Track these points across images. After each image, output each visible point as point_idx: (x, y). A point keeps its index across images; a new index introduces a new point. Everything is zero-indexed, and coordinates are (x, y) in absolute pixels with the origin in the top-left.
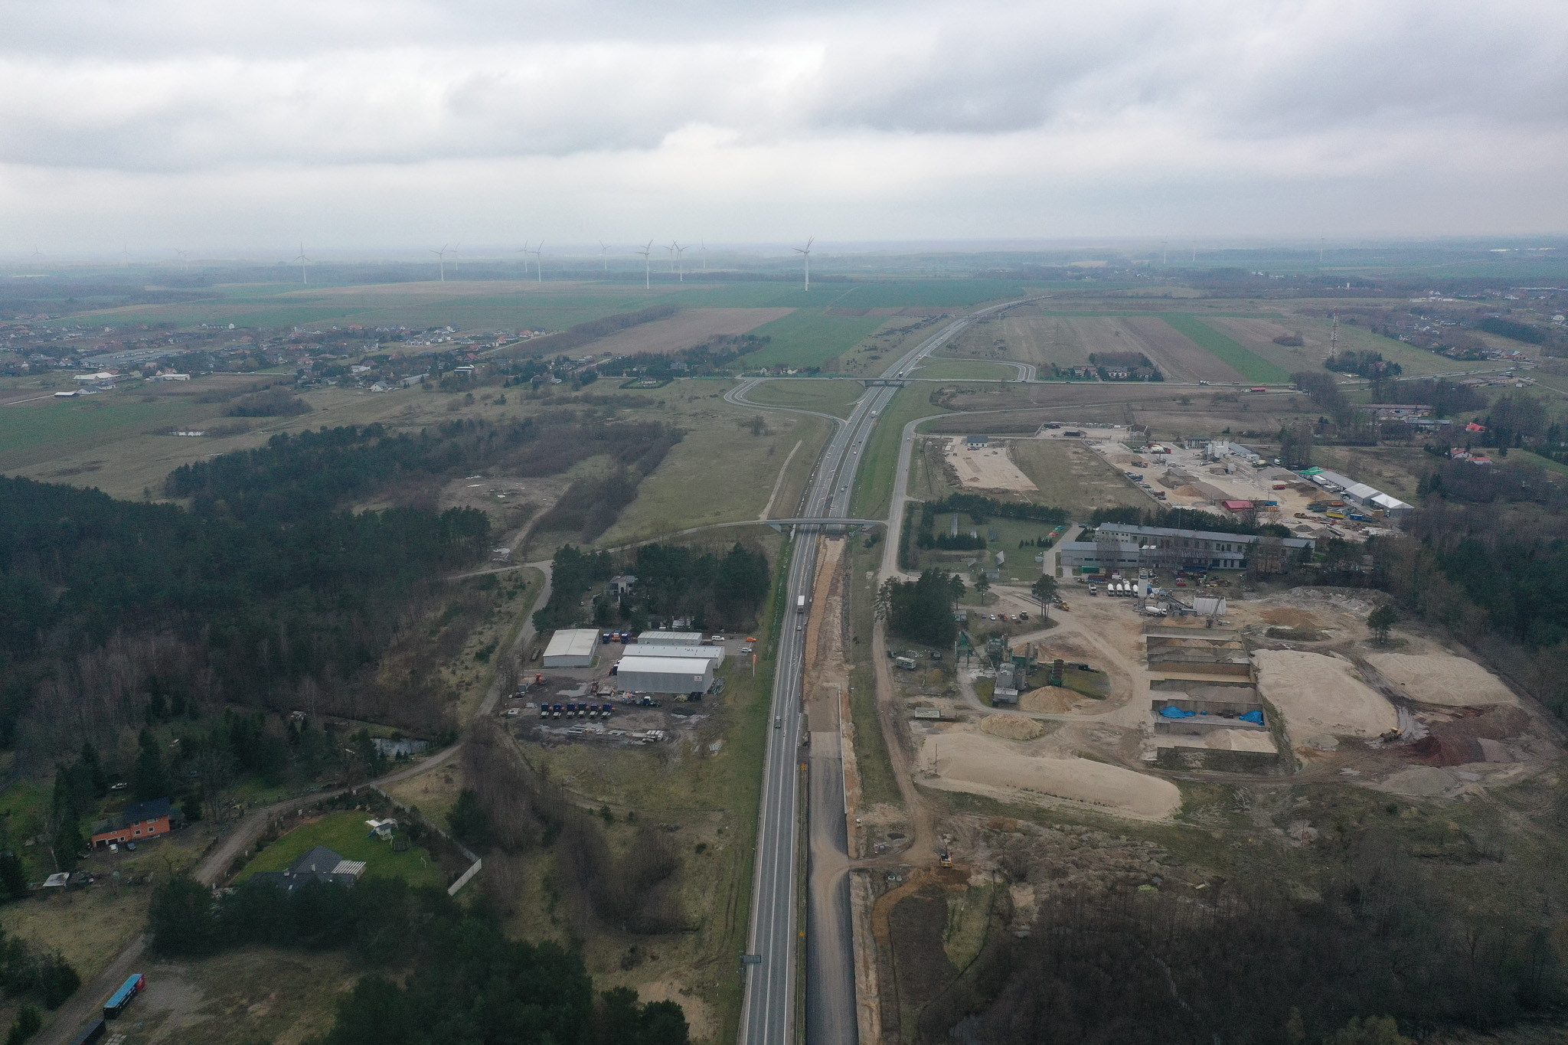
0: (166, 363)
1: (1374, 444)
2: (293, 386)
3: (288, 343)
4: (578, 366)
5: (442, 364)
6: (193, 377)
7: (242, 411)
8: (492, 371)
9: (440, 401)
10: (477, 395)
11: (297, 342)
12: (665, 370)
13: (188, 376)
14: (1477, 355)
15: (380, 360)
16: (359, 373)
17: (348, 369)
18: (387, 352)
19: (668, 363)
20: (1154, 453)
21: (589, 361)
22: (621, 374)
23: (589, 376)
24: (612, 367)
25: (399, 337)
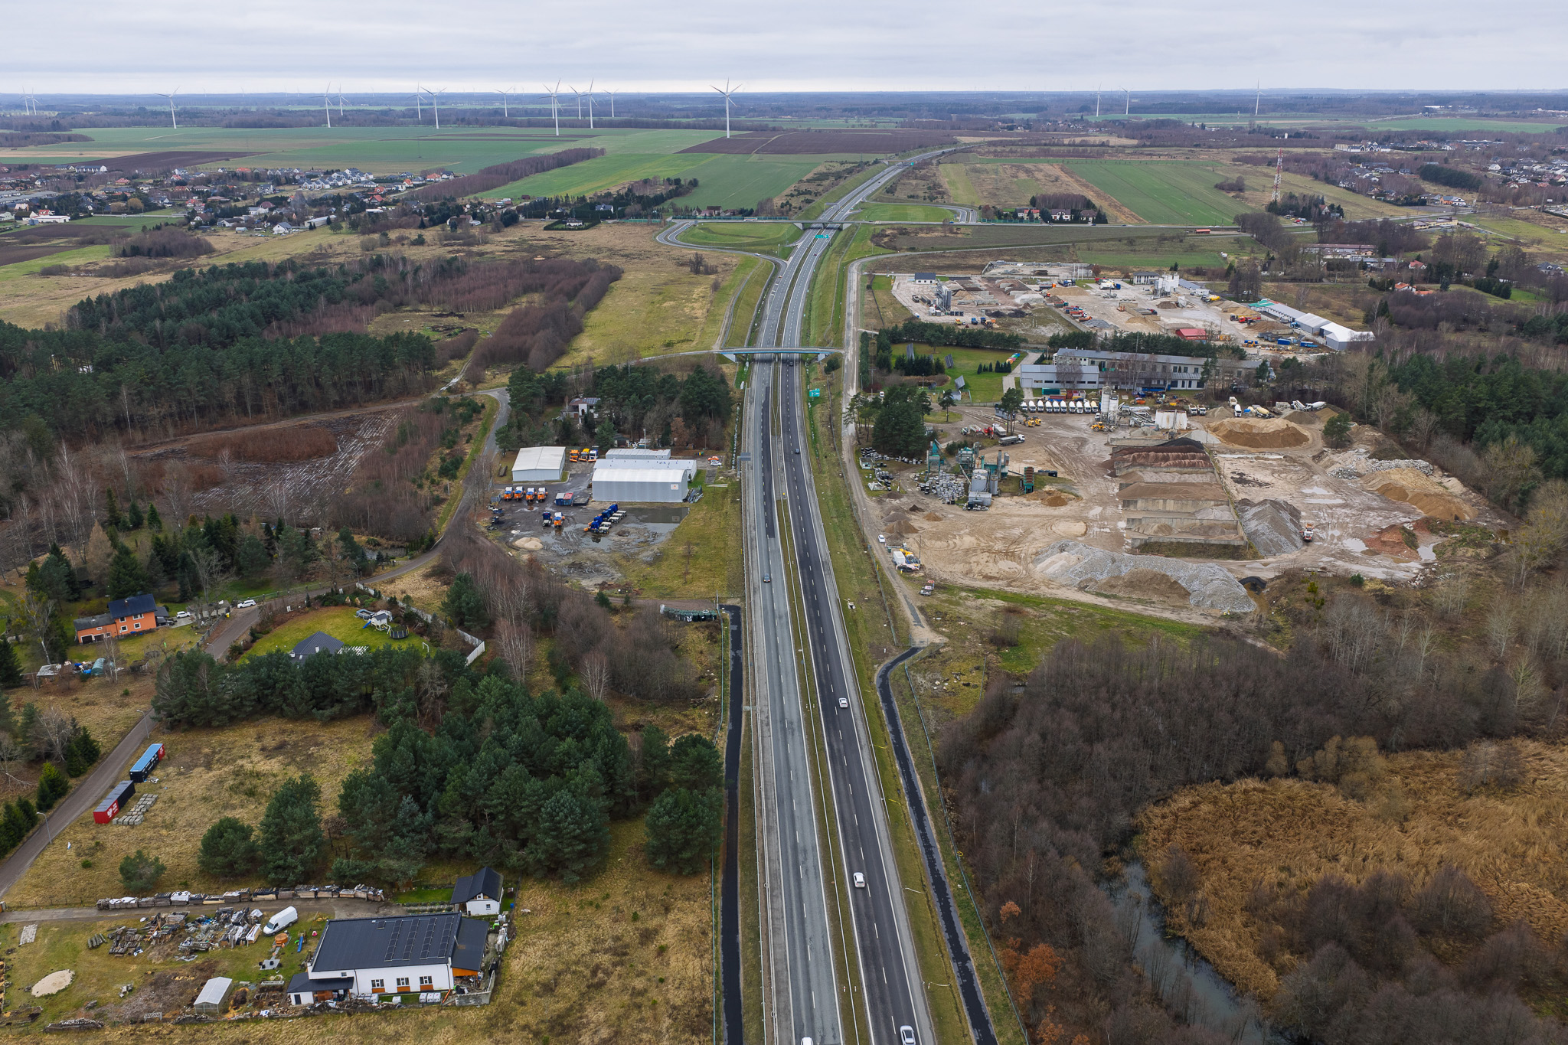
0: (37, 206)
1: (1320, 281)
2: (186, 227)
3: (171, 185)
4: (496, 208)
5: (347, 206)
6: (73, 219)
7: (135, 251)
8: (403, 212)
9: (352, 242)
10: (392, 236)
11: (181, 184)
12: (590, 212)
13: (66, 217)
14: (1416, 200)
15: (278, 201)
16: (258, 215)
17: (245, 210)
18: (284, 195)
19: (592, 205)
20: (1104, 289)
21: (507, 204)
22: (544, 216)
23: (509, 218)
24: (535, 209)
25: (293, 180)
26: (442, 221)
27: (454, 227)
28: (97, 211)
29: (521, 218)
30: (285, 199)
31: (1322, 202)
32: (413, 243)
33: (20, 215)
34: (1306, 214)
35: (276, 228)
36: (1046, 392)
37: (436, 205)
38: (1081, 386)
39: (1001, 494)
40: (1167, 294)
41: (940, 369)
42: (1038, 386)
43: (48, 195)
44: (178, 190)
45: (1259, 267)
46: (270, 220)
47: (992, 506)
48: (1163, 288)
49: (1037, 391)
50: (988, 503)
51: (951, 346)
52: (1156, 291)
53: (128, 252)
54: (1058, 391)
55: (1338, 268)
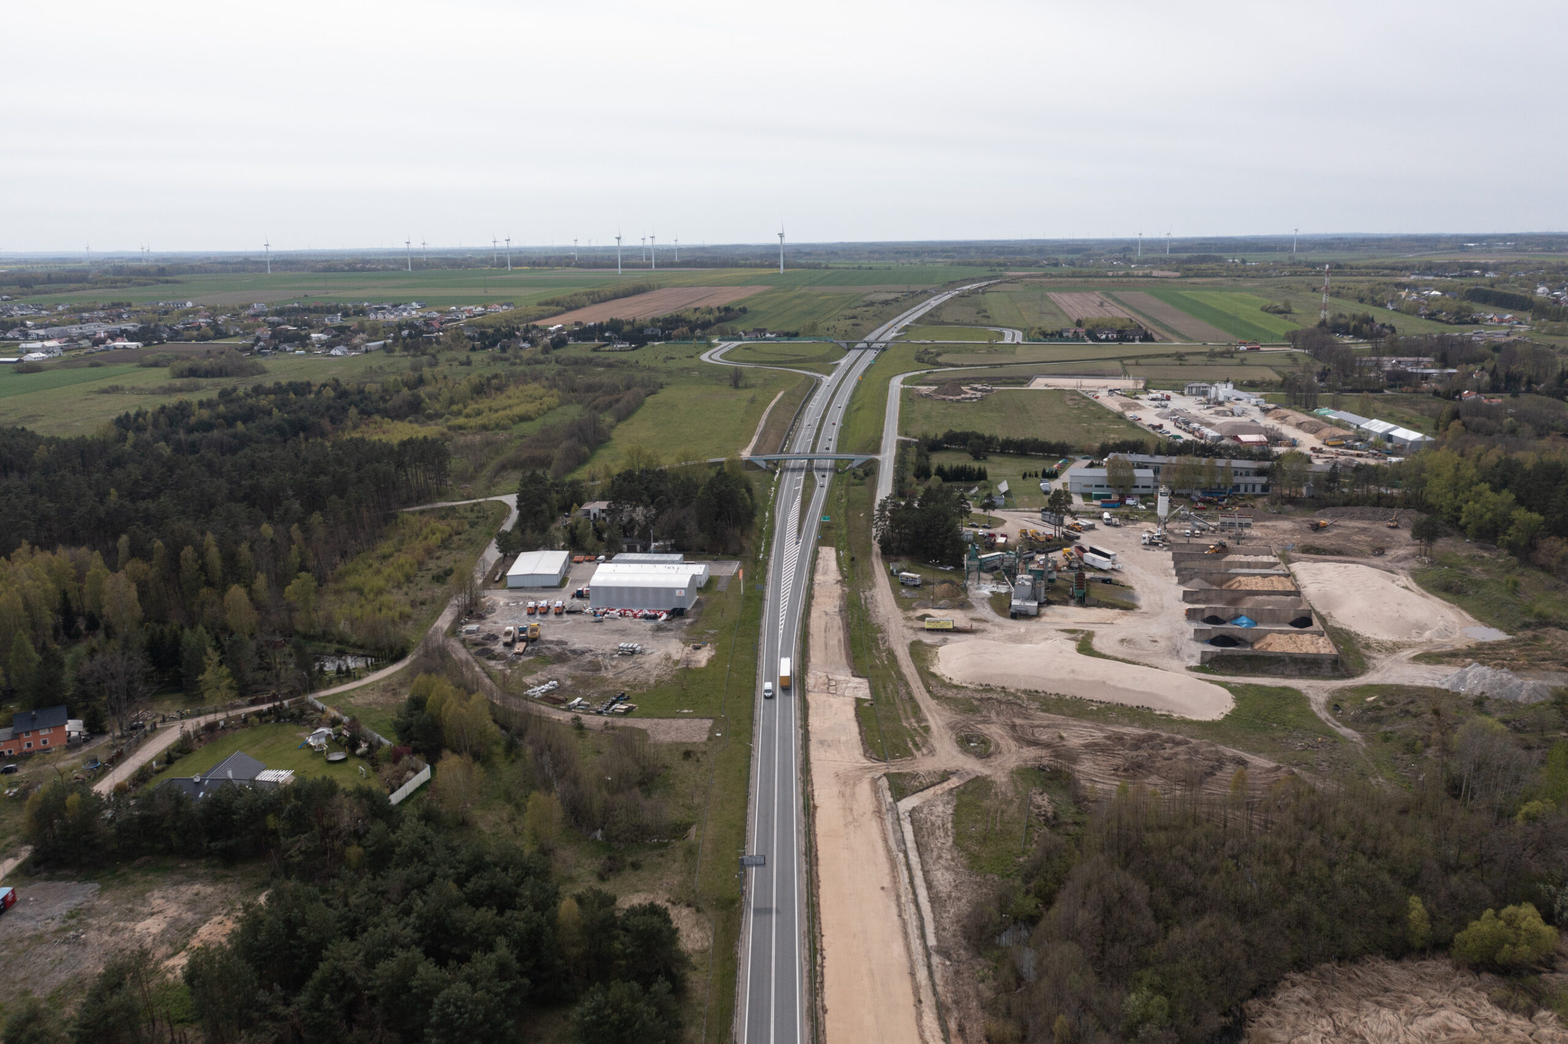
0: (118, 335)
1: (1381, 392)
2: (249, 352)
3: (247, 317)
4: (546, 333)
5: (405, 333)
6: (145, 345)
7: (193, 372)
8: (457, 337)
9: (403, 363)
10: (442, 357)
11: (255, 316)
12: (637, 335)
13: (140, 344)
14: (1469, 319)
15: (341, 329)
16: (319, 341)
17: (308, 337)
18: (348, 324)
19: (641, 329)
20: (1153, 399)
21: (559, 329)
22: (593, 339)
23: (559, 342)
24: (585, 333)
25: (362, 312)
26: (493, 345)
27: (503, 349)
28: (170, 339)
29: (571, 342)
30: (348, 328)
31: (1372, 320)
32: (461, 364)
33: (97, 342)
34: (1357, 333)
35: (333, 352)
36: (1098, 497)
37: (490, 331)
38: (1135, 491)
39: (1049, 603)
40: (1221, 404)
41: (982, 475)
42: (1088, 490)
43: (129, 326)
44: (251, 321)
45: (1315, 379)
46: (330, 345)
47: (1038, 615)
48: (1216, 398)
49: (1087, 496)
50: (1034, 612)
51: (994, 452)
52: (1209, 400)
53: (185, 373)
54: (1109, 496)
55: (1398, 379)
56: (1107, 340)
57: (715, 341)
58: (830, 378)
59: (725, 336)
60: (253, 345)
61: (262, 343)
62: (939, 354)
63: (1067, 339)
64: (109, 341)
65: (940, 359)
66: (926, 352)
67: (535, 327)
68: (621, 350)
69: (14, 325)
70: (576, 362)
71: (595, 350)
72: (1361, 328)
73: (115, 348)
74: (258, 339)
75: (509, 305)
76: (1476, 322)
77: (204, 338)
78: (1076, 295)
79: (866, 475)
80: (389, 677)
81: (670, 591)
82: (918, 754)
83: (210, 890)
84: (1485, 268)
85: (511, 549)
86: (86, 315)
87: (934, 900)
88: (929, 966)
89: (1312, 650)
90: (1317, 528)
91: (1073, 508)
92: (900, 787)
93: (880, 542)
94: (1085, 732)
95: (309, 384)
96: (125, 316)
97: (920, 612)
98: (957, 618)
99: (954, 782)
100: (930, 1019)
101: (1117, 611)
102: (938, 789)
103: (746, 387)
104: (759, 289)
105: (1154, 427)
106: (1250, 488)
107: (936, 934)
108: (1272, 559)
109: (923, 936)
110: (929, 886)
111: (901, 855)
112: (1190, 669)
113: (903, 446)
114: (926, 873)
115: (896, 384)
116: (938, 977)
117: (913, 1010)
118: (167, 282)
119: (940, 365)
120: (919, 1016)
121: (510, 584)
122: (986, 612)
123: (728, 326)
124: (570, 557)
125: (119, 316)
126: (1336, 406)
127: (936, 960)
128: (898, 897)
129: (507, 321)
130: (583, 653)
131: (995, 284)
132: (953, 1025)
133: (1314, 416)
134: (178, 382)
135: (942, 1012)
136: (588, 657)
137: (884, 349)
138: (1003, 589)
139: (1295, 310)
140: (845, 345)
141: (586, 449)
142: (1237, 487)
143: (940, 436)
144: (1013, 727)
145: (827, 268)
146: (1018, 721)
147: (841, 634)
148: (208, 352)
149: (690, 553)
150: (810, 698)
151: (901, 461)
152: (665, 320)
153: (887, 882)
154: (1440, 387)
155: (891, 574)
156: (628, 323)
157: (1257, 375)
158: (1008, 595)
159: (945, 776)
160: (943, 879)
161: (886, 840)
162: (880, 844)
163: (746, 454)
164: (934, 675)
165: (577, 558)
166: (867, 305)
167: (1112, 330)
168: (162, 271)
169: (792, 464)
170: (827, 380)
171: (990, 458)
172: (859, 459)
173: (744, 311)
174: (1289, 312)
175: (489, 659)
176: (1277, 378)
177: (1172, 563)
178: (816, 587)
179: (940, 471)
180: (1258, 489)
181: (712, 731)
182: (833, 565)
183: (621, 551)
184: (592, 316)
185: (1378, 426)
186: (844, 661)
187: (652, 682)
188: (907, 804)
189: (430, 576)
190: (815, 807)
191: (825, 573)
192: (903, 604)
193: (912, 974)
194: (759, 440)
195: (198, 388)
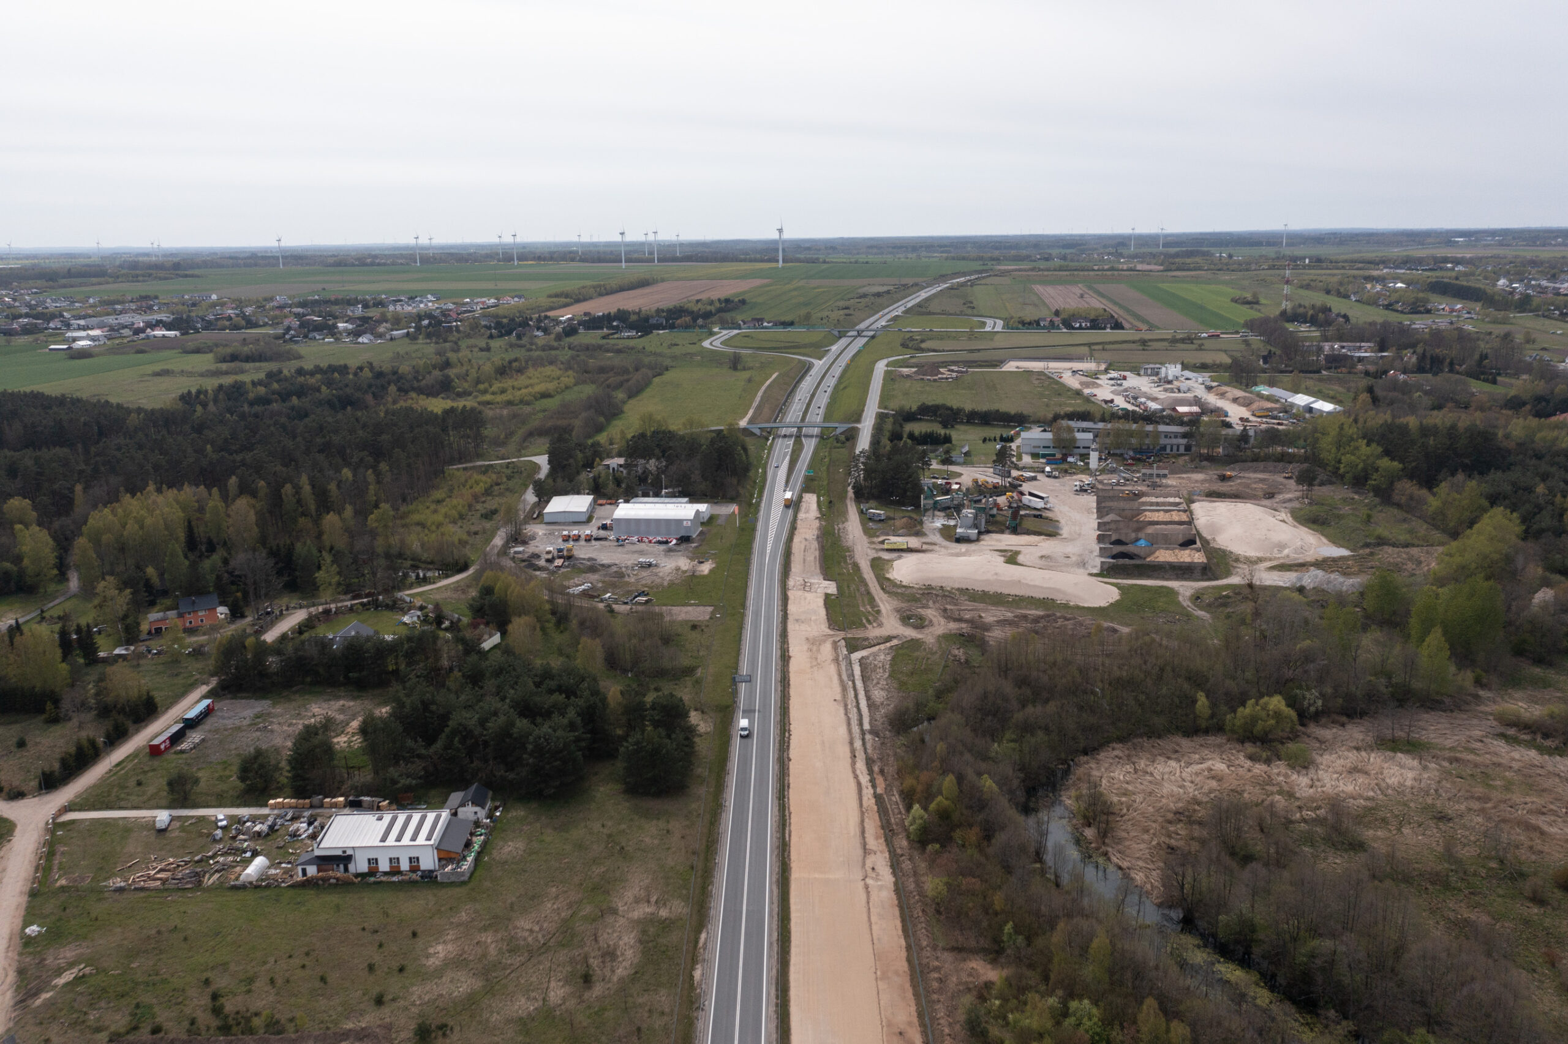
0: (153, 325)
1: (1319, 372)
3: (272, 309)
4: (558, 323)
5: (426, 322)
6: (182, 334)
7: (234, 358)
8: (475, 326)
9: (426, 350)
10: (463, 344)
11: (281, 307)
12: (644, 324)
13: (177, 333)
14: (1422, 309)
15: (364, 320)
16: (346, 330)
17: (335, 326)
18: (370, 315)
19: (647, 319)
20: (1111, 379)
21: (569, 319)
22: (602, 328)
23: (570, 330)
24: (593, 323)
25: (380, 304)
26: (509, 333)
27: (519, 337)
28: (205, 328)
29: (581, 330)
30: (371, 318)
31: (1330, 310)
32: (481, 350)
33: (138, 331)
34: (1313, 321)
35: (360, 340)
36: (1044, 456)
37: (505, 321)
38: (1076, 451)
39: (988, 532)
40: (1170, 382)
41: (947, 440)
42: (1037, 451)
43: (164, 317)
44: (277, 312)
45: (1261, 362)
46: (357, 334)
47: (978, 540)
48: (1166, 377)
49: (1035, 456)
50: (974, 537)
51: (962, 423)
52: (1160, 379)
53: (228, 358)
54: (1054, 455)
55: (1336, 361)
56: (1080, 328)
57: (716, 330)
58: (821, 362)
59: (725, 325)
60: (284, 334)
61: (292, 332)
62: (923, 341)
63: (1044, 328)
64: (149, 330)
65: (923, 345)
66: (911, 339)
67: (546, 317)
68: (628, 338)
69: (52, 317)
70: (587, 348)
71: (604, 338)
72: (1319, 318)
73: (155, 337)
74: (289, 329)
75: (520, 297)
76: (1428, 311)
77: (236, 327)
78: (1060, 288)
79: (848, 439)
80: (457, 582)
81: (679, 522)
82: (870, 627)
83: (352, 704)
84: (1457, 262)
85: (545, 494)
86: (118, 307)
87: (871, 705)
88: (863, 740)
89: (1188, 560)
90: (1223, 478)
91: (1021, 464)
92: (853, 646)
93: (854, 488)
94: (999, 613)
95: (346, 367)
96: (155, 308)
97: (881, 539)
98: (914, 542)
99: (895, 642)
100: (861, 765)
101: (1043, 537)
102: (882, 647)
103: (744, 369)
104: (758, 282)
105: (1106, 402)
106: (1175, 448)
107: (870, 723)
108: (1177, 500)
109: (861, 724)
110: (868, 698)
111: (850, 683)
112: (1091, 575)
113: (881, 418)
114: (867, 692)
115: (881, 367)
116: (869, 746)
117: (850, 761)
118: (186, 276)
119: (923, 350)
120: (853, 763)
121: (546, 519)
122: (937, 538)
123: (728, 316)
124: (595, 501)
125: (150, 308)
126: (1271, 384)
127: (868, 737)
128: (846, 706)
129: (520, 312)
130: (609, 566)
131: (984, 278)
132: (876, 769)
133: (1251, 393)
134: (224, 366)
135: (869, 762)
136: (614, 569)
137: (873, 337)
138: (952, 523)
139: (1263, 301)
140: (836, 333)
141: (602, 419)
142: (1164, 448)
143: (914, 408)
144: (945, 610)
145: (825, 262)
146: (948, 607)
147: (817, 553)
148: (244, 339)
149: (694, 497)
150: (790, 594)
151: (878, 429)
152: (669, 311)
153: (839, 697)
154: (1371, 368)
155: (861, 512)
156: (634, 313)
157: (1208, 358)
158: (955, 526)
159: (889, 639)
160: (878, 695)
161: (840, 675)
162: (835, 678)
163: (743, 423)
164: (889, 579)
165: (600, 502)
166: (860, 297)
167: (1086, 319)
168: (177, 266)
169: (784, 431)
170: (819, 365)
171: (957, 427)
172: (842, 428)
173: (743, 302)
174: (1257, 303)
175: (535, 570)
176: (1228, 360)
177: (1095, 505)
178: (799, 522)
179: (911, 436)
180: (1182, 450)
181: (713, 613)
182: (814, 506)
183: (637, 496)
184: (599, 307)
185: (1301, 400)
186: (818, 571)
187: (666, 584)
188: (856, 656)
189: (479, 515)
190: (790, 657)
191: (807, 512)
192: (867, 532)
193: (851, 743)
194: (755, 413)
195: (242, 372)
